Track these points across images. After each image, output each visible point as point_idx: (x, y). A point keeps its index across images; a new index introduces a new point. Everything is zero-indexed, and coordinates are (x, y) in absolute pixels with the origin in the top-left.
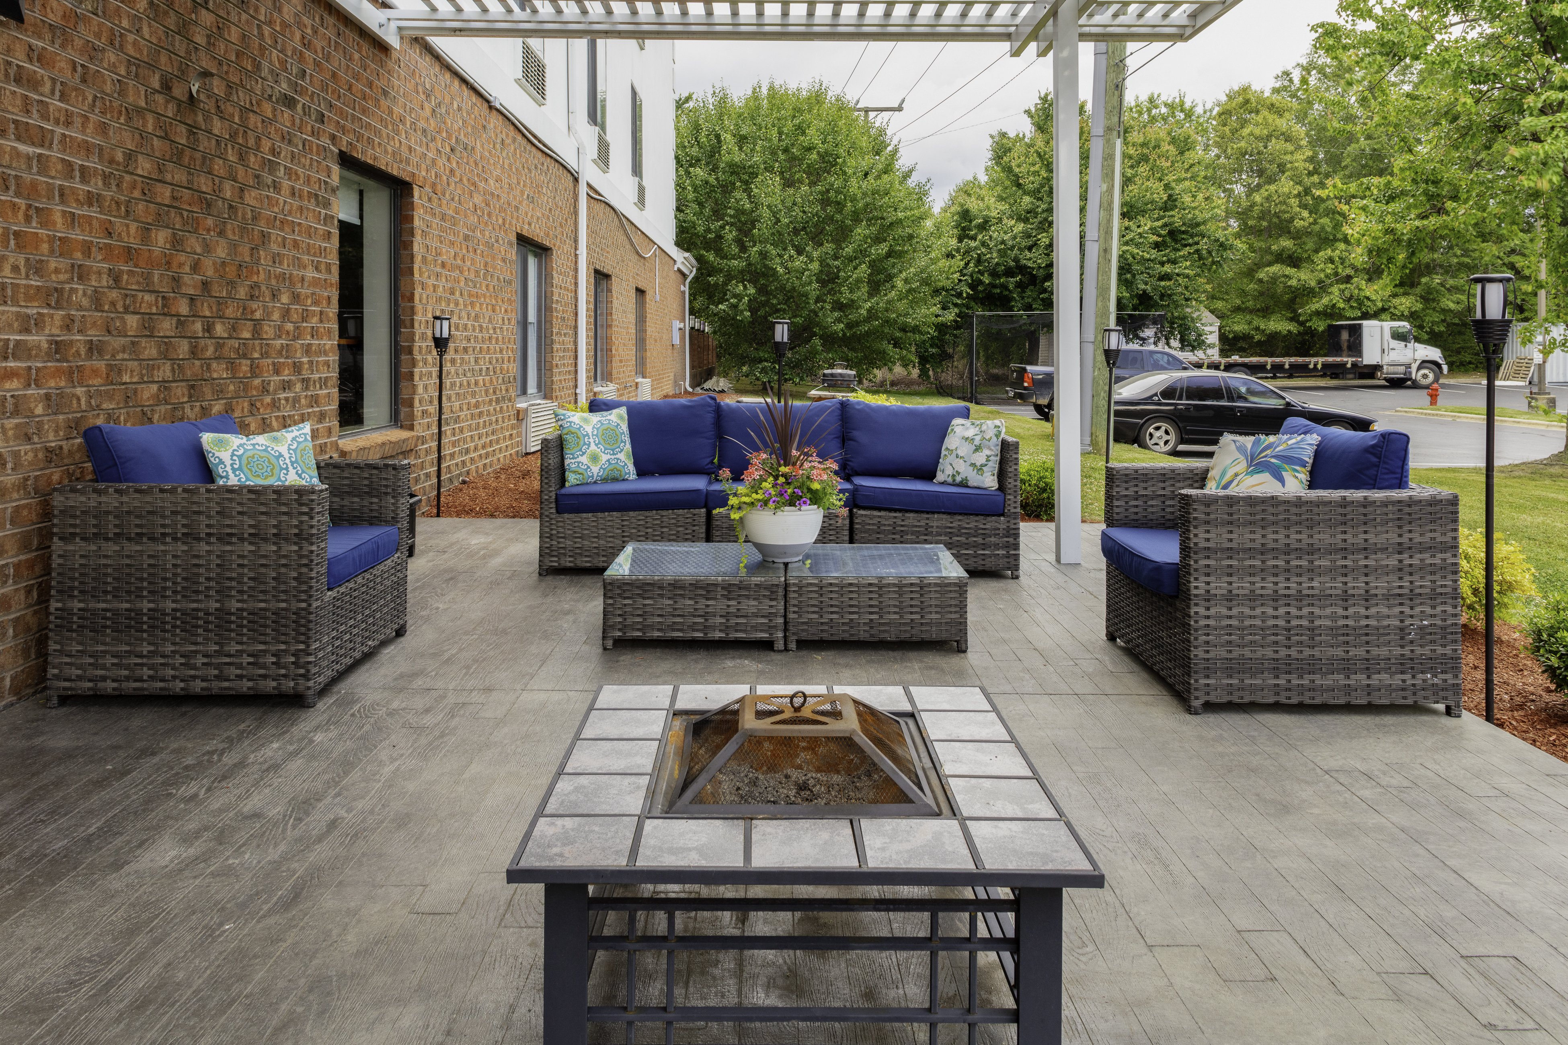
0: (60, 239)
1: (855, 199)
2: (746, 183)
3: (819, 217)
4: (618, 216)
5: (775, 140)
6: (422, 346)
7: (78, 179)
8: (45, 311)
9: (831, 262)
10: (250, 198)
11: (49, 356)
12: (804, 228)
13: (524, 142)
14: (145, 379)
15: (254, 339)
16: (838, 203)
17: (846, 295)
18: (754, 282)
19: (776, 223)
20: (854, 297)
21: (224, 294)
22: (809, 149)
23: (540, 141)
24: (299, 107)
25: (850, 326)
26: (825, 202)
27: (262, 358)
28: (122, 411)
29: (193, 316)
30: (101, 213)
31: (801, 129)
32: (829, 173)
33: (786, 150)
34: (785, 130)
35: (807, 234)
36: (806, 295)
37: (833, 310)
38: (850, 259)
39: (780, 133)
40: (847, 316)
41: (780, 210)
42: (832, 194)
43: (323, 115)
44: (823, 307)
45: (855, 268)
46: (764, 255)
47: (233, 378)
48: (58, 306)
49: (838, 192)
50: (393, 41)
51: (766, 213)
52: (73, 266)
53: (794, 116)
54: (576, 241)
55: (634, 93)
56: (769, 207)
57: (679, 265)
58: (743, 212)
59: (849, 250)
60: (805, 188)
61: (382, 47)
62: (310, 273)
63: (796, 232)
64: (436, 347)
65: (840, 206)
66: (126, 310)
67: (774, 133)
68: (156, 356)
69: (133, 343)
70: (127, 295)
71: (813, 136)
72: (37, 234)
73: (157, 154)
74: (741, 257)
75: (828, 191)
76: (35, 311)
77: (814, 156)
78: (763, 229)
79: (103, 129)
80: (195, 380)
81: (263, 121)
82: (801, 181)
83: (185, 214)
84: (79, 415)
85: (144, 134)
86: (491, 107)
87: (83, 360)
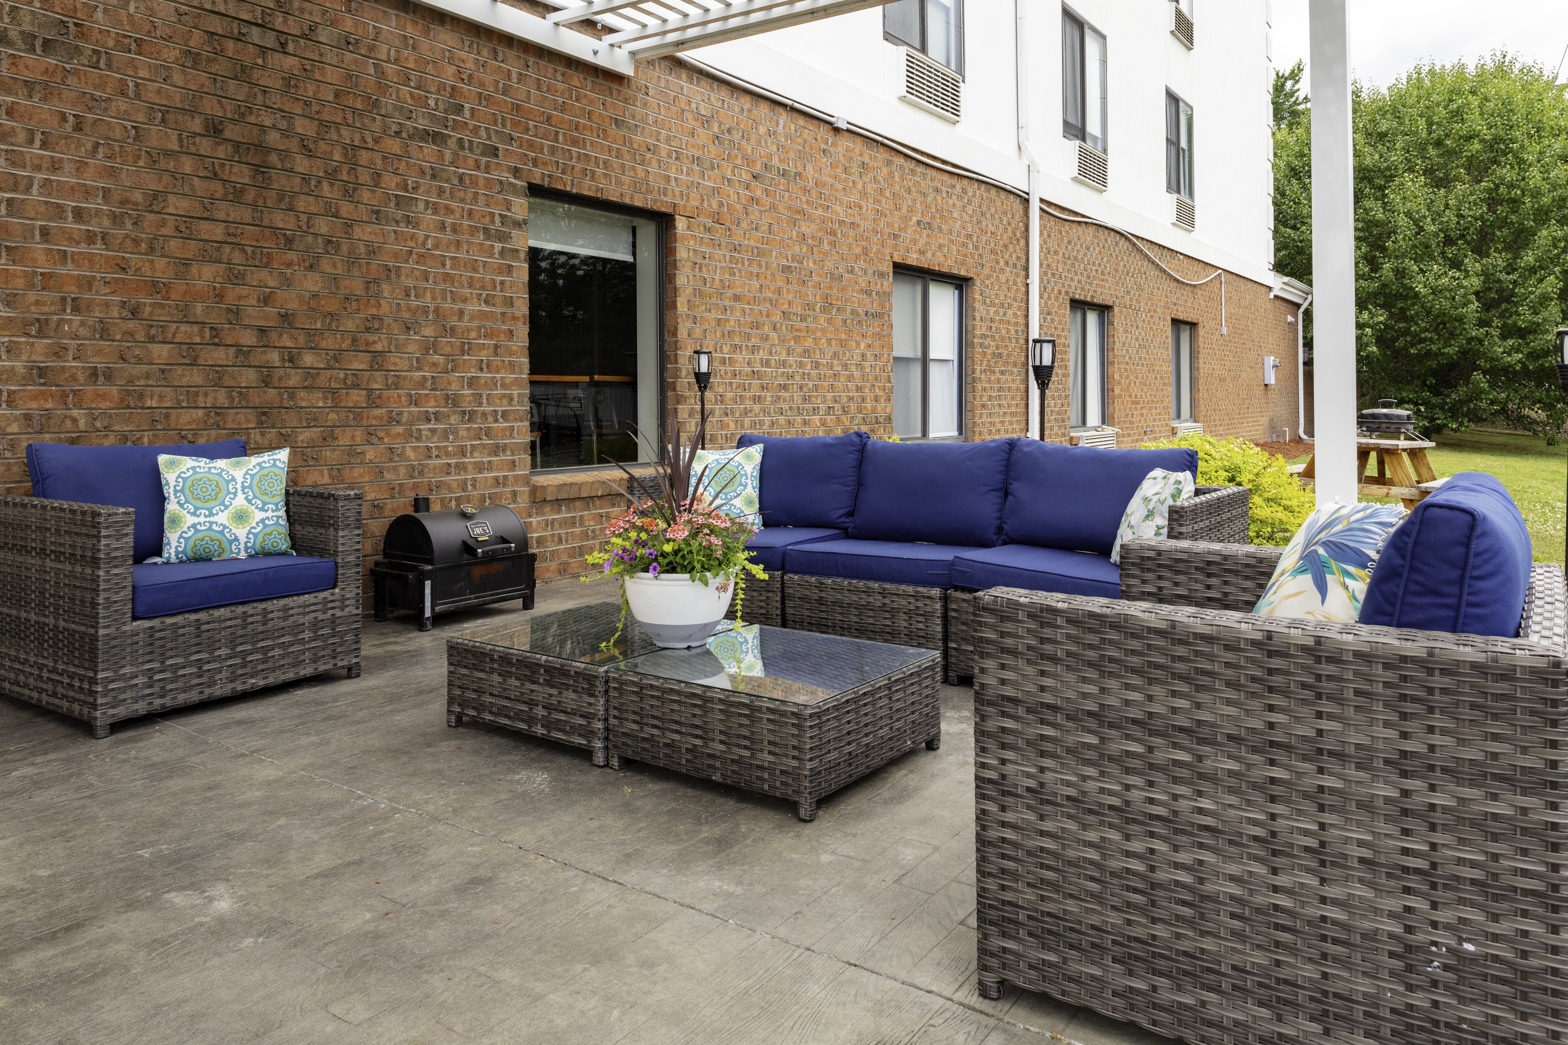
0: (42, 274)
1: (1538, 193)
2: (1382, 188)
3: (1484, 221)
4: (1127, 238)
5: (1424, 134)
6: (685, 382)
7: (70, 219)
8: (23, 339)
9: (1503, 276)
10: (364, 233)
11: (27, 380)
12: (1462, 237)
13: (911, 165)
14: (184, 404)
15: (372, 369)
16: (1514, 201)
17: (1525, 316)
18: (1386, 306)
19: (1418, 233)
20: (1538, 319)
21: (319, 326)
22: (1469, 138)
23: (944, 162)
24: (452, 143)
25: (1533, 356)
26: (1493, 200)
27: (388, 388)
28: (146, 433)
29: (264, 346)
30: (107, 249)
31: (1457, 115)
32: (1499, 165)
33: (1438, 143)
34: (1436, 119)
35: (1466, 242)
36: (1460, 319)
37: (1504, 337)
38: (1532, 270)
39: (1430, 123)
40: (1528, 344)
41: (1425, 217)
42: (1502, 189)
43: (497, 149)
44: (1487, 333)
45: (1541, 281)
46: (1400, 273)
47: (336, 407)
48: (41, 334)
49: (1511, 186)
50: (626, 69)
51: (1402, 221)
52: (64, 299)
53: (1451, 100)
54: (1026, 269)
55: (1173, 99)
56: (1408, 214)
57: (1276, 292)
58: (1377, 224)
59: (1529, 258)
60: (1460, 188)
61: (615, 78)
62: (473, 307)
63: (1449, 241)
64: (698, 381)
65: (1515, 203)
66: (151, 339)
67: (1422, 123)
68: (201, 383)
69: (163, 371)
70: (152, 326)
71: (1476, 123)
72: (8, 270)
73: (199, 193)
74: (1372, 278)
75: (1497, 187)
76: (6, 339)
77: (1476, 146)
78: (1400, 241)
79: (112, 173)
80: (270, 408)
81: (384, 158)
82: (1457, 178)
83: (249, 250)
84: (74, 435)
85: (177, 176)
86: (837, 130)
87: (81, 385)
